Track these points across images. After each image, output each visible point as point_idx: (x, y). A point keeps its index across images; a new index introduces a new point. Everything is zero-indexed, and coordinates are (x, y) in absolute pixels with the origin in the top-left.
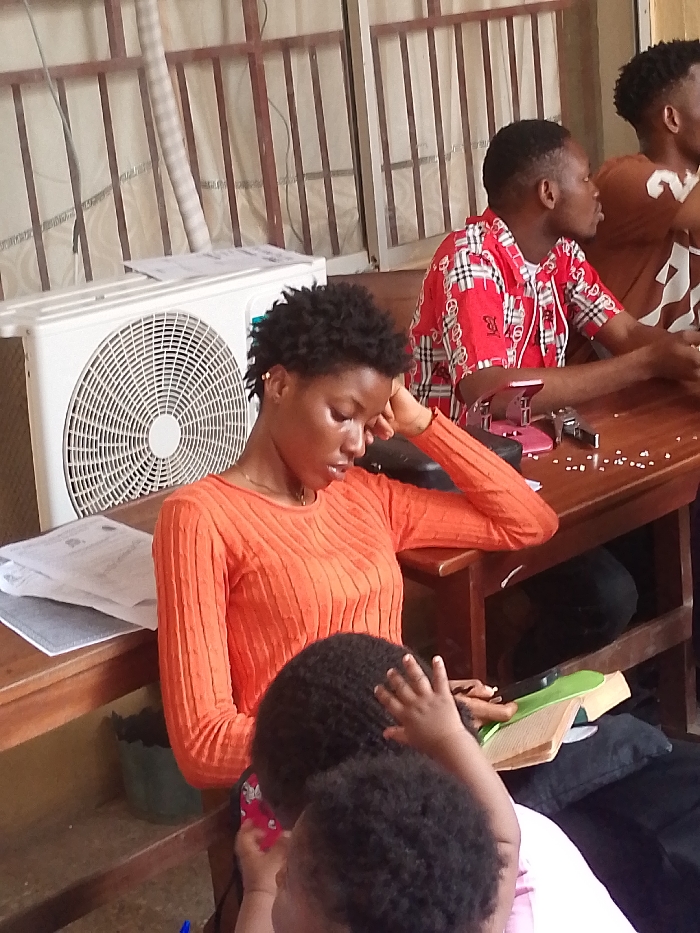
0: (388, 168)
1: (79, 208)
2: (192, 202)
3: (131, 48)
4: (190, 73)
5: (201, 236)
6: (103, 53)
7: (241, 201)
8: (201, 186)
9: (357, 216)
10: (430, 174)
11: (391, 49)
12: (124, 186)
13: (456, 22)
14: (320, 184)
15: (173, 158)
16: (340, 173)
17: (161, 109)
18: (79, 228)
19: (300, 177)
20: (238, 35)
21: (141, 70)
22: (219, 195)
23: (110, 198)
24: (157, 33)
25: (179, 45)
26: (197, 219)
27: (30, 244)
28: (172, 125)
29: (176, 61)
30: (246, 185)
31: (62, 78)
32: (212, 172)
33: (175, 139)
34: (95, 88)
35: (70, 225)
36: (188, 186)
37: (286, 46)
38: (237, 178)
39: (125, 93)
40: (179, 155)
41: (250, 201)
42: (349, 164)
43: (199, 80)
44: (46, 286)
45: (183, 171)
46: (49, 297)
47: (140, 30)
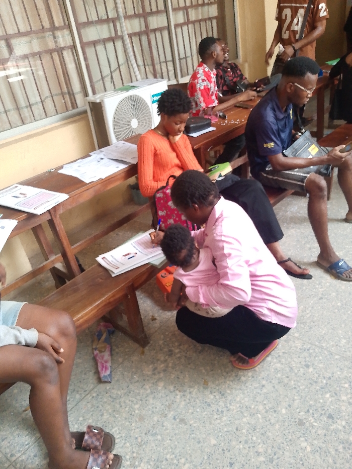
0: (180, 59)
1: (111, 72)
2: (136, 69)
3: (119, 33)
4: (133, 38)
5: (139, 77)
6: (113, 35)
7: (147, 69)
8: (138, 66)
9: (173, 71)
10: (189, 60)
11: (179, 30)
12: (121, 67)
13: (193, 22)
14: (165, 64)
15: (131, 59)
16: (169, 61)
17: (127, 47)
18: (112, 78)
19: (160, 62)
20: (144, 28)
21: (122, 38)
22: (142, 68)
23: (118, 70)
24: (125, 28)
25: (130, 32)
26: (137, 73)
27: (101, 82)
28: (130, 50)
29: (130, 36)
30: (148, 65)
31: (104, 41)
32: (140, 63)
33: (131, 54)
34: (112, 43)
35: (110, 77)
36: (135, 65)
37: (154, 30)
38: (146, 64)
39: (119, 44)
40: (132, 58)
41: (149, 69)
42: (171, 59)
43: (136, 40)
44: (105, 91)
45: (133, 61)
46: (106, 93)
47: (121, 28)
